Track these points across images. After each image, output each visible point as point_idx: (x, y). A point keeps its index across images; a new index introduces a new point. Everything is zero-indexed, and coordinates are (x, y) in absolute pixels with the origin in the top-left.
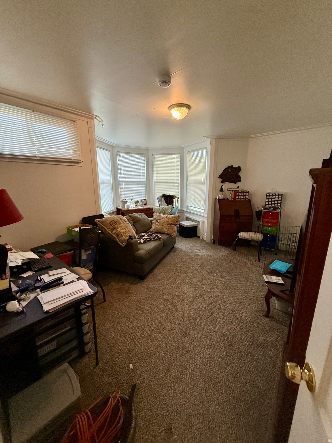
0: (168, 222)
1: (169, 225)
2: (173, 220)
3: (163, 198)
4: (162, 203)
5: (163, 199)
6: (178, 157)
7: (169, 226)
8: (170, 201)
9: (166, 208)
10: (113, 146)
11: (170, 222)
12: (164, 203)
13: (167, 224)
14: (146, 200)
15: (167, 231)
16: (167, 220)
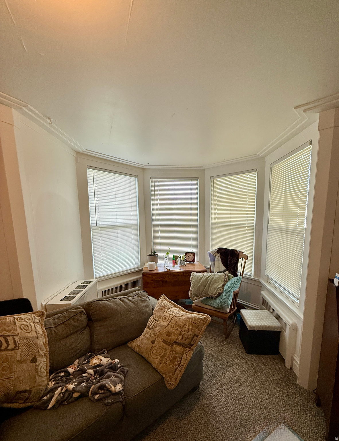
0: (169, 334)
1: (166, 346)
2: (184, 331)
3: (219, 254)
4: (216, 263)
5: (218, 257)
6: (253, 176)
7: (166, 349)
8: (231, 261)
9: (213, 278)
10: (143, 169)
11: (173, 337)
12: (219, 263)
13: (164, 341)
14: (194, 254)
15: (157, 361)
16: (169, 328)
